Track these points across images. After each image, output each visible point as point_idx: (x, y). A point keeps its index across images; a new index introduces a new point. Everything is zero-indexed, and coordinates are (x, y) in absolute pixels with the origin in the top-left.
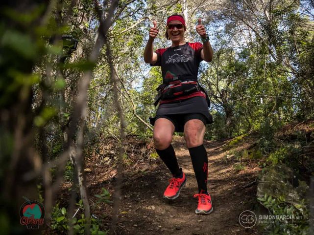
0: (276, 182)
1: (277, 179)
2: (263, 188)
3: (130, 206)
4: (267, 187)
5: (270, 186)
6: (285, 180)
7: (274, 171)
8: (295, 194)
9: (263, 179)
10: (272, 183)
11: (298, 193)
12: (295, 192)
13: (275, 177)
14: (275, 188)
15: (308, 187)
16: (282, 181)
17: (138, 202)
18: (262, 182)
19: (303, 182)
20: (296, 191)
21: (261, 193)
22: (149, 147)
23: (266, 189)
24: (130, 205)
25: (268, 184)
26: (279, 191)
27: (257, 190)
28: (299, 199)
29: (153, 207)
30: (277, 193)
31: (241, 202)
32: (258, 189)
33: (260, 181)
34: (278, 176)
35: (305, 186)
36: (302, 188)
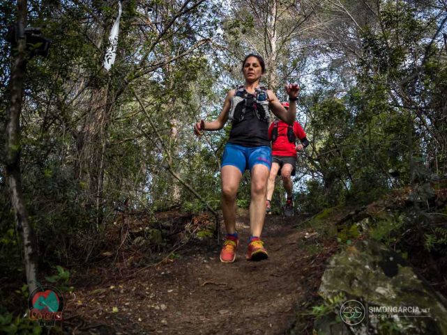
0: (355, 268)
1: (359, 262)
2: (332, 278)
3: (127, 304)
4: (339, 275)
5: (344, 274)
6: (373, 264)
7: (354, 249)
8: (388, 290)
9: (333, 263)
10: (348, 269)
11: (394, 288)
12: (388, 286)
13: (356, 258)
14: (352, 278)
15: (415, 276)
16: (367, 267)
17: (143, 298)
18: (330, 268)
19: (406, 268)
20: (390, 284)
21: (327, 287)
22: (196, 222)
23: (337, 279)
24: (127, 302)
25: (341, 271)
26: (360, 283)
27: (321, 281)
28: (394, 297)
29: (163, 307)
30: (355, 287)
31: (303, 304)
32: (323, 279)
33: (328, 266)
34: (361, 257)
35: (409, 274)
36: (403, 279)
